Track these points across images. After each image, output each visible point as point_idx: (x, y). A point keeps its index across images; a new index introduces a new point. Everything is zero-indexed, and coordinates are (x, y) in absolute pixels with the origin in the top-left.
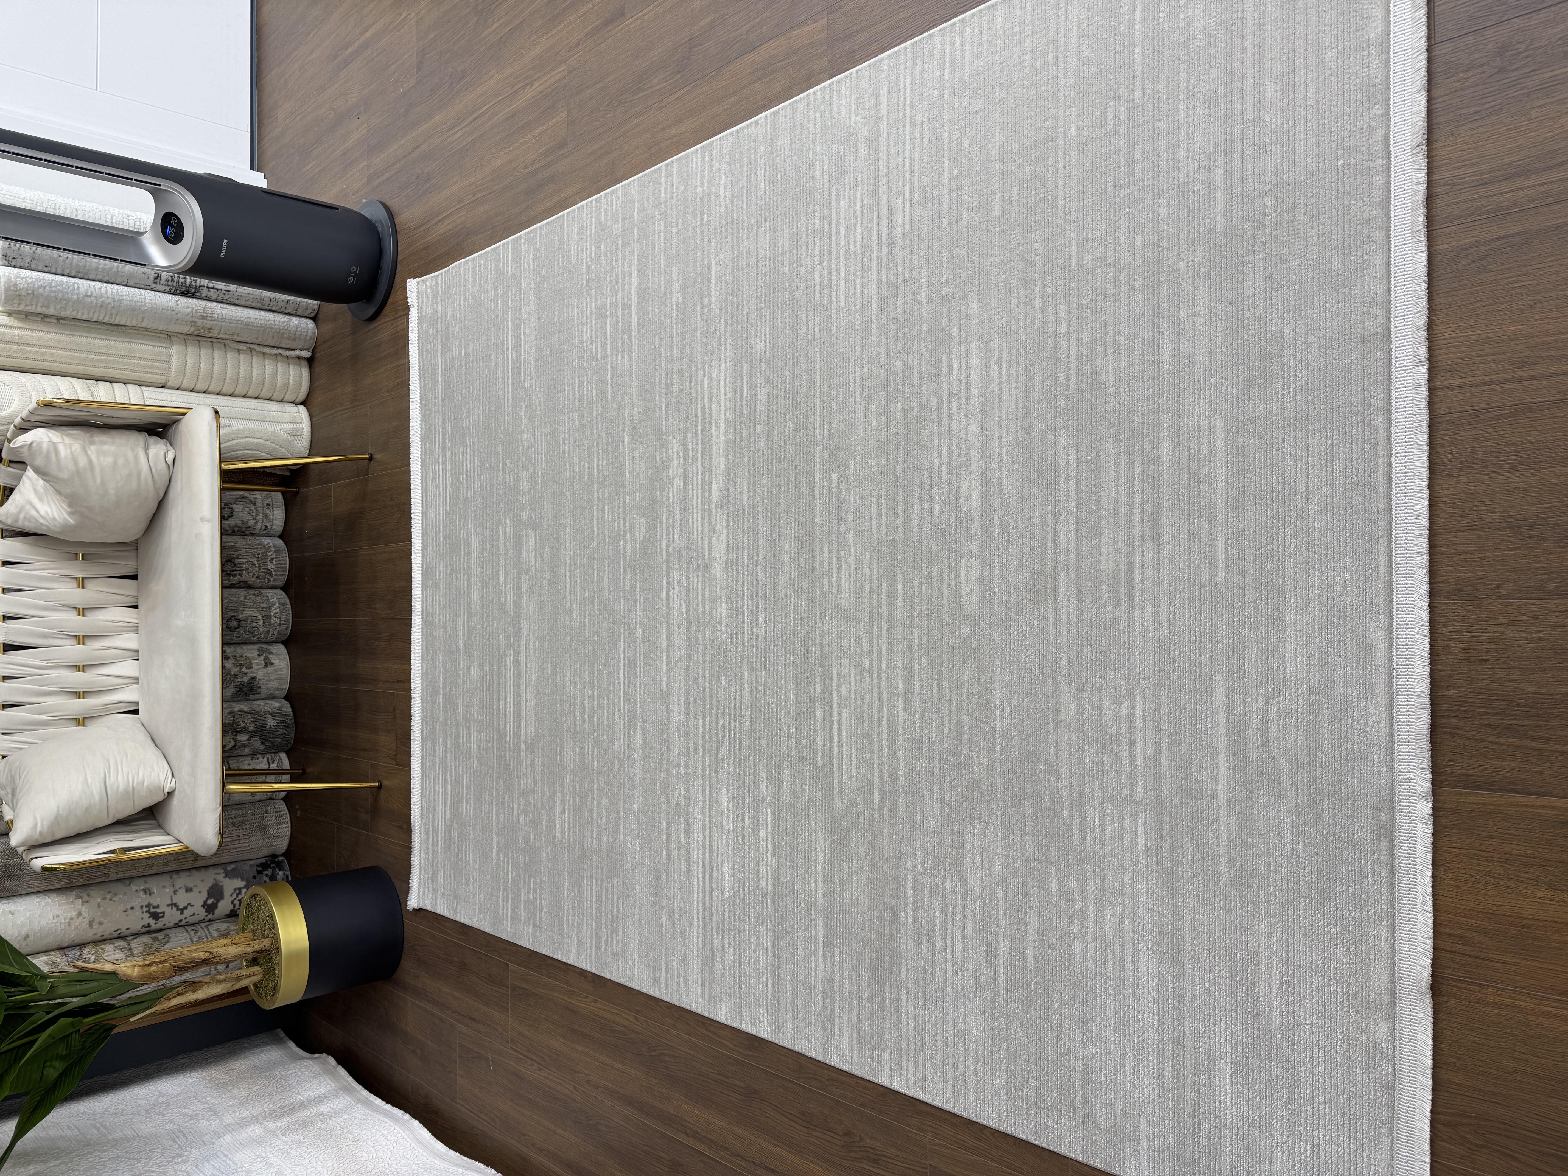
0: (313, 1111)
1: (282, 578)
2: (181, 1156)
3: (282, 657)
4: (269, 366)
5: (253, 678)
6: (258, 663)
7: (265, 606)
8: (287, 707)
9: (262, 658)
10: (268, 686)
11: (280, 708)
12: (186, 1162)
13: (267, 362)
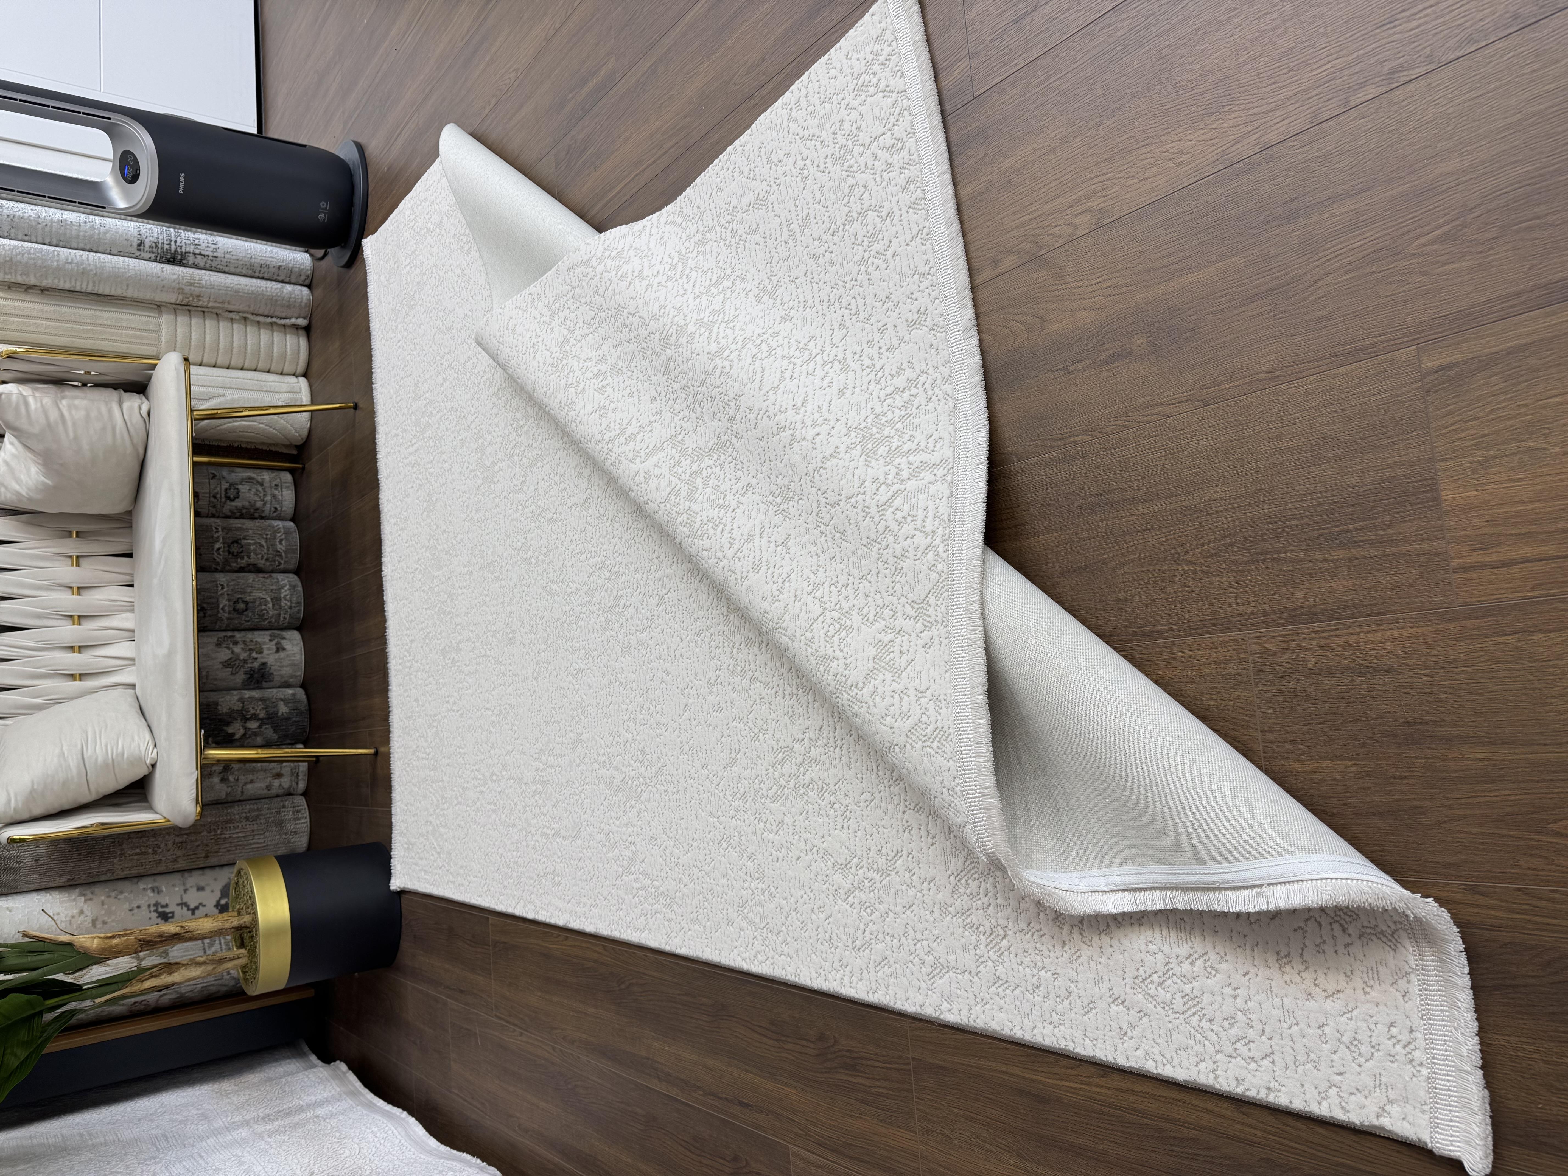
0: (309, 1114)
1: (294, 560)
2: (154, 1158)
3: (295, 642)
4: (265, 335)
5: (264, 664)
6: (269, 647)
7: (274, 587)
8: (301, 694)
9: (274, 642)
10: (281, 673)
11: (294, 695)
12: (156, 1163)
13: (262, 331)
